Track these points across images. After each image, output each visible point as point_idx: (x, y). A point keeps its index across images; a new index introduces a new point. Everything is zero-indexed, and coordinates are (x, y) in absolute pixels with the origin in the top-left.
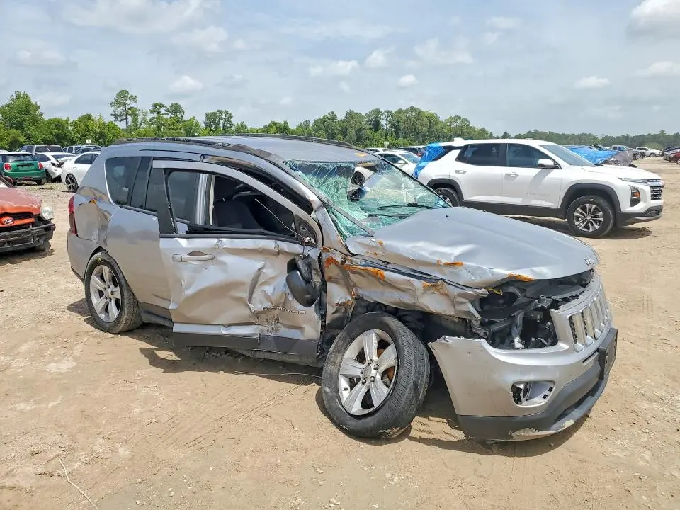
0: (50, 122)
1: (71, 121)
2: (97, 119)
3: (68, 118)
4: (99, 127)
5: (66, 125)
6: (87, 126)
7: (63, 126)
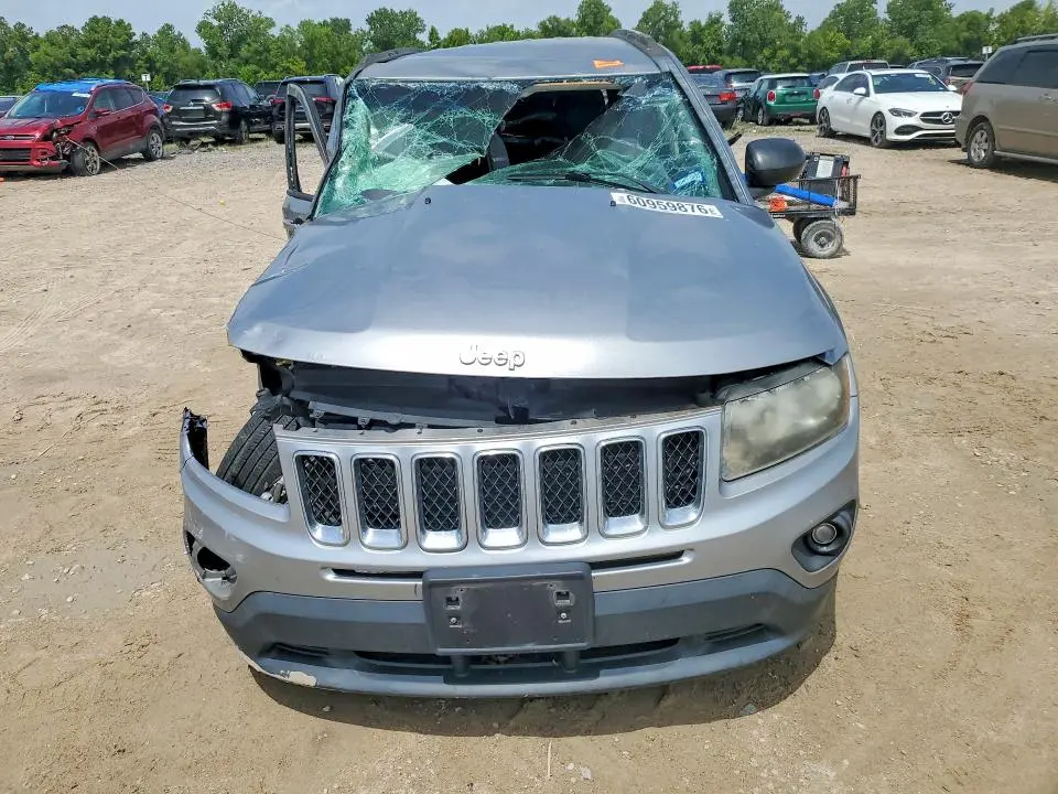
0: (962, 18)
1: (996, 14)
2: (1043, 8)
3: (992, 10)
4: (1044, 23)
5: (985, 23)
6: (1022, 22)
7: (979, 25)
